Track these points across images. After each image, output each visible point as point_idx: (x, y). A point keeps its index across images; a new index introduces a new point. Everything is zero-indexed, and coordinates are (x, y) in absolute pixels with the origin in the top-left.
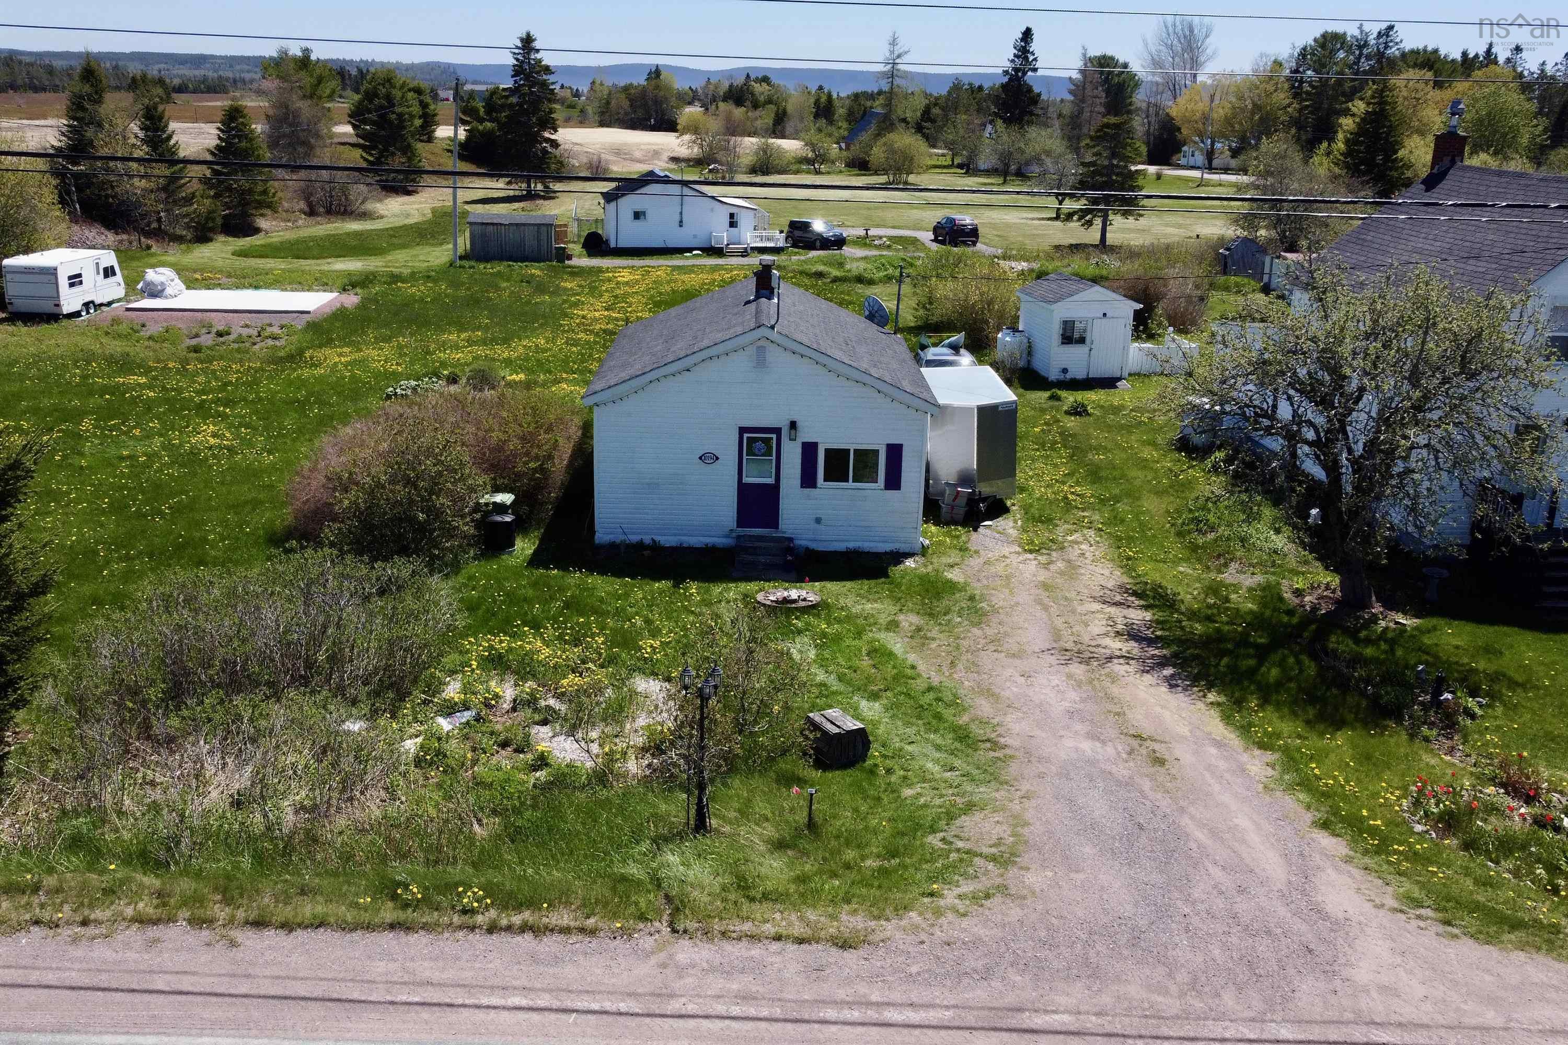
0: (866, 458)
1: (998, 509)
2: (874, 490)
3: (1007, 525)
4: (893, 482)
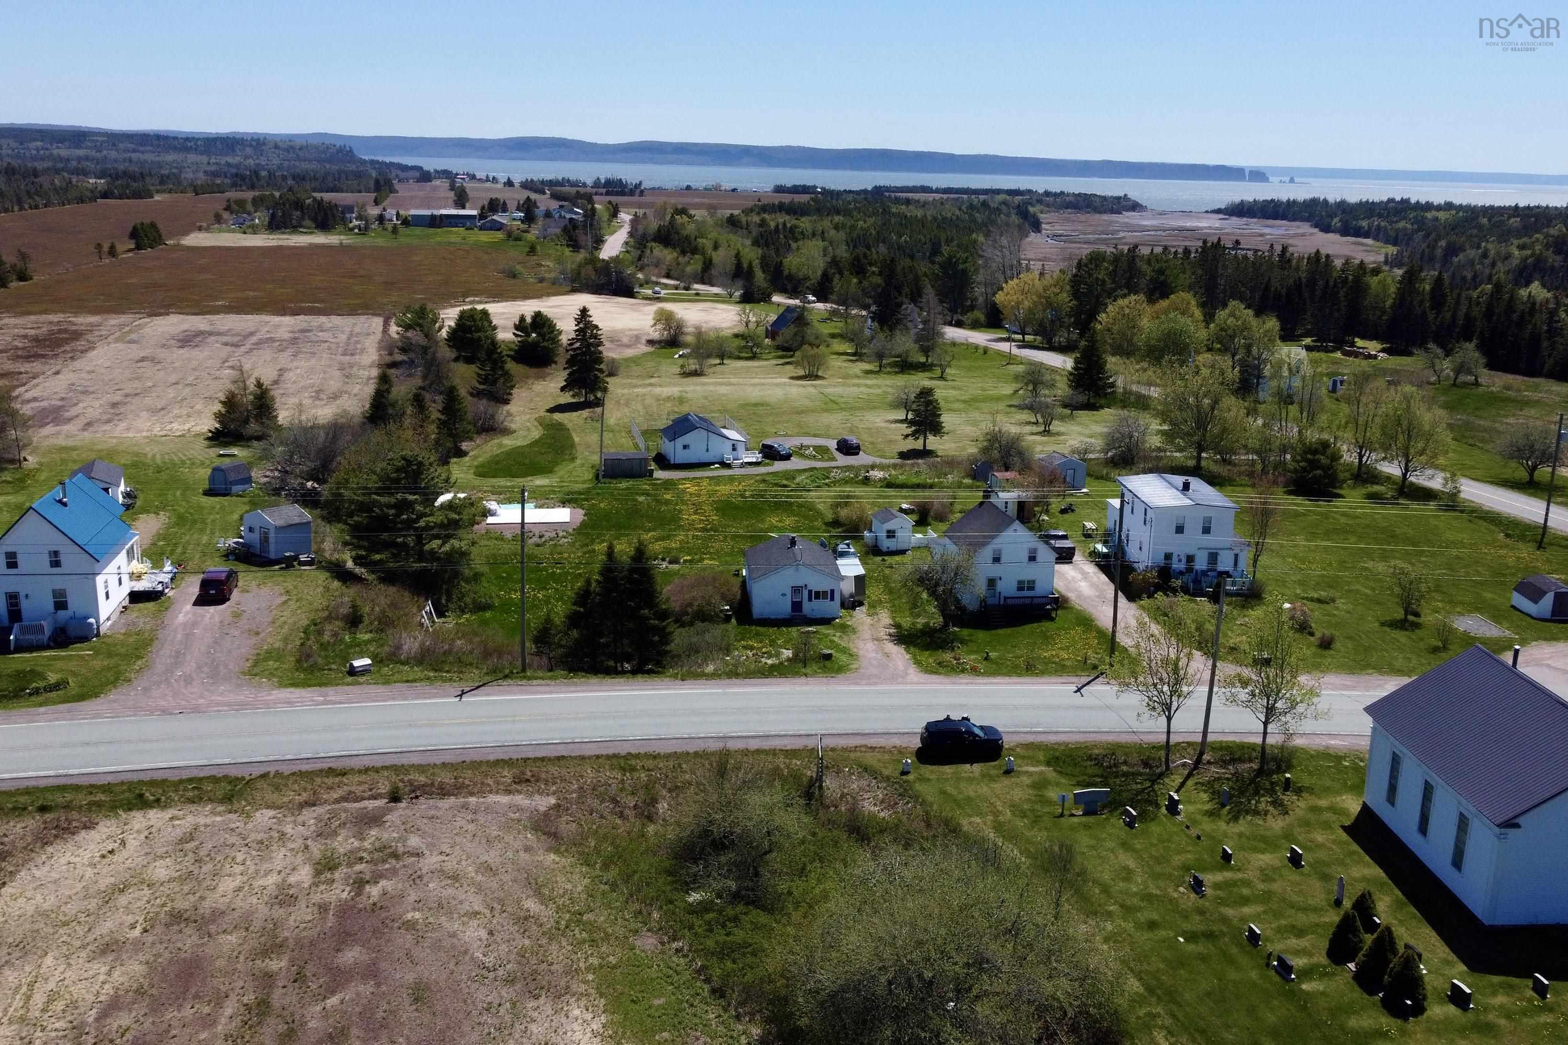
0: (825, 593)
1: (861, 604)
2: (827, 602)
3: (864, 609)
4: (832, 599)
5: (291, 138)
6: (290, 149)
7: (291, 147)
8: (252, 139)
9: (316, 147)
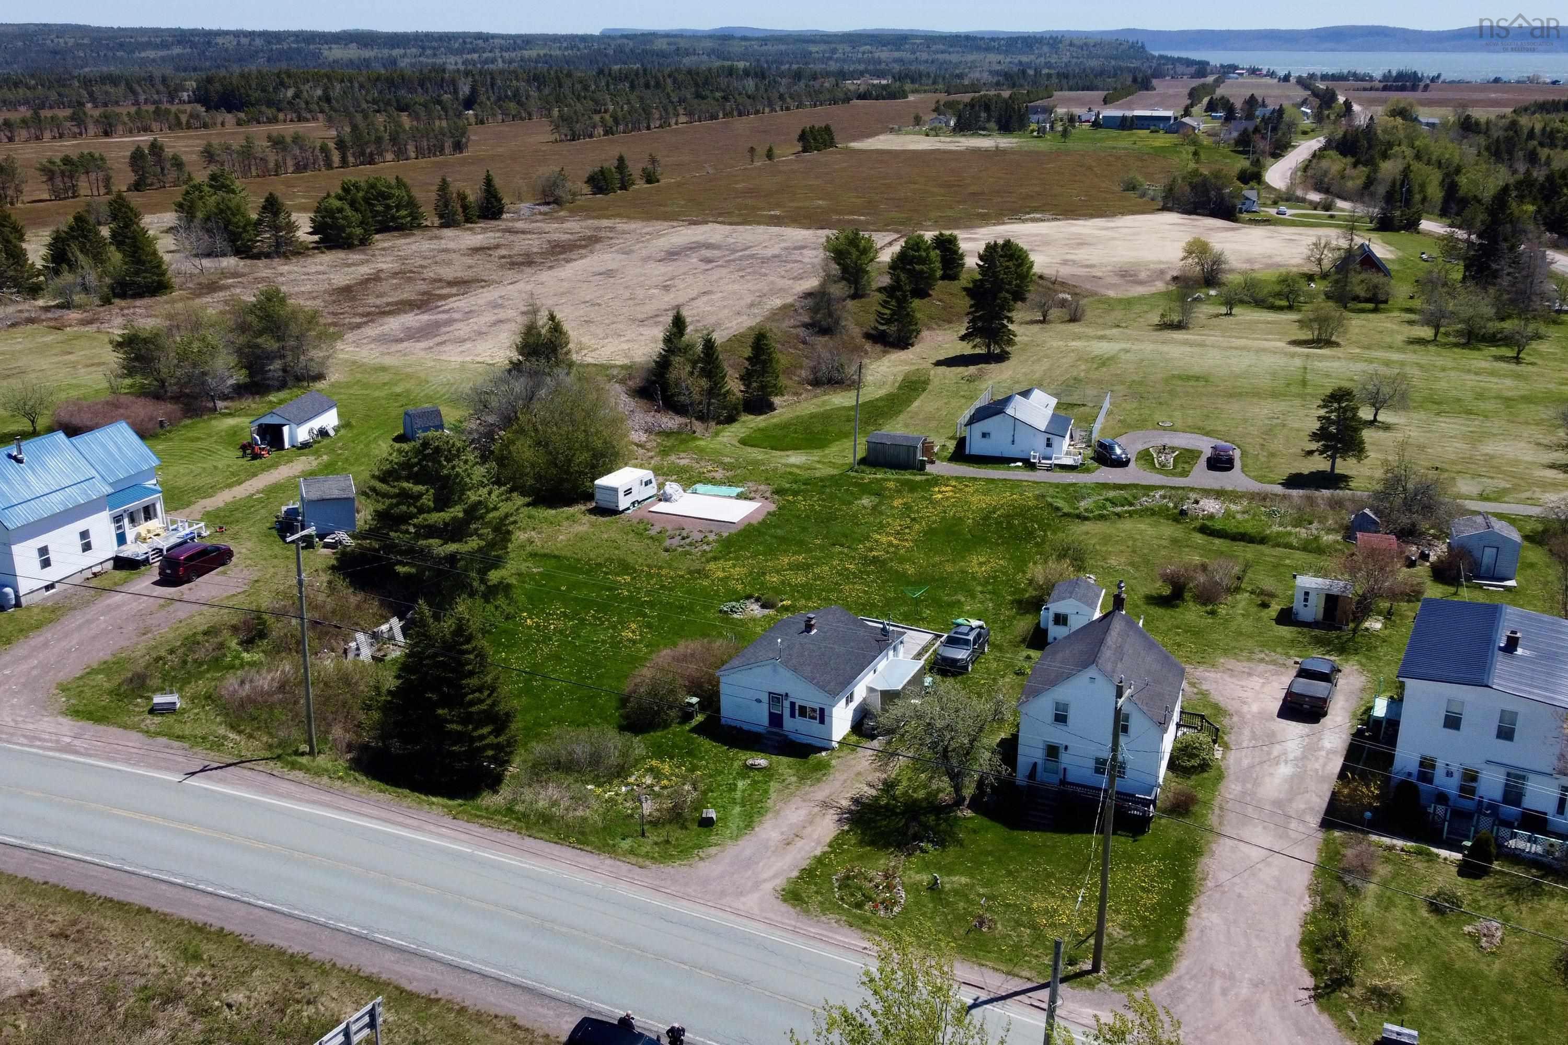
0: (812, 711)
2: (816, 724)
4: (822, 721)
5: (1087, 34)
6: (1084, 46)
7: (1086, 44)
8: (1051, 38)
9: (1110, 43)
